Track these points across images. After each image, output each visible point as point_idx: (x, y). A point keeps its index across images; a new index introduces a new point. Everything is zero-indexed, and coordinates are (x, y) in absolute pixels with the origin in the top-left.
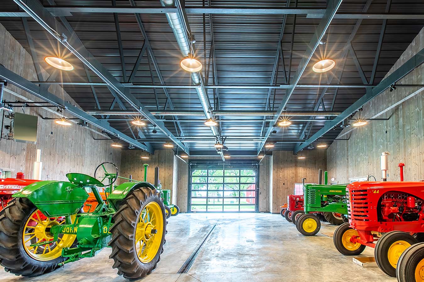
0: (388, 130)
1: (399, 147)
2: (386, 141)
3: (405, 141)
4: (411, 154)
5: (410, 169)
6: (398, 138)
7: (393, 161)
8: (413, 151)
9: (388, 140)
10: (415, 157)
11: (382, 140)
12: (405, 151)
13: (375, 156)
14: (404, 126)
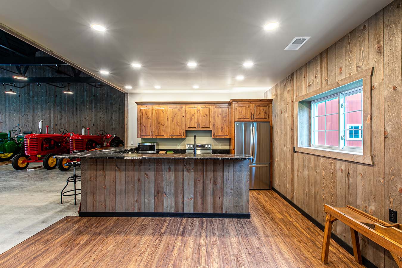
0: (20, 95)
1: (29, 109)
2: (18, 102)
3: (33, 106)
4: (37, 114)
5: (36, 123)
6: (29, 103)
7: (24, 116)
8: (39, 113)
9: (21, 102)
10: (40, 116)
11: (15, 100)
12: (33, 112)
13: (7, 109)
14: (33, 97)
